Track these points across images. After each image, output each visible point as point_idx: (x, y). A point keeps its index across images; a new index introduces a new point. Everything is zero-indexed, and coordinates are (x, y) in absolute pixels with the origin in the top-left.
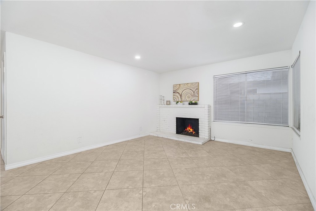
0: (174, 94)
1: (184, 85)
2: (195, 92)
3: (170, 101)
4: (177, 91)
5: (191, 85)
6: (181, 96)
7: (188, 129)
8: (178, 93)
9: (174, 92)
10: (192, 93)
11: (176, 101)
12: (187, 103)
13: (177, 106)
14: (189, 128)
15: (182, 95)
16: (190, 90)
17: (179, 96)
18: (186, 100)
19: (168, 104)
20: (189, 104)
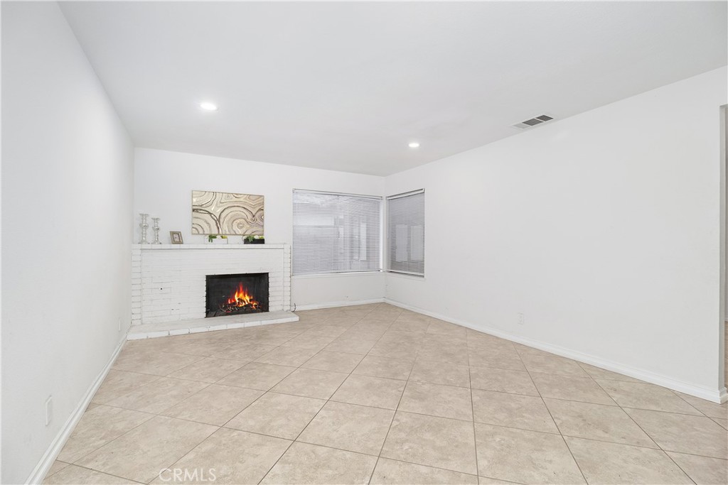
0: (195, 214)
1: (228, 196)
2: (256, 216)
3: (179, 234)
4: (206, 209)
5: (245, 199)
6: (218, 221)
7: (236, 298)
8: (210, 214)
9: (193, 210)
10: (250, 217)
11: (201, 232)
12: (241, 239)
13: (210, 245)
14: (241, 295)
15: (221, 220)
16: (244, 211)
17: (213, 223)
18: (233, 233)
19: (177, 240)
20: (246, 241)
